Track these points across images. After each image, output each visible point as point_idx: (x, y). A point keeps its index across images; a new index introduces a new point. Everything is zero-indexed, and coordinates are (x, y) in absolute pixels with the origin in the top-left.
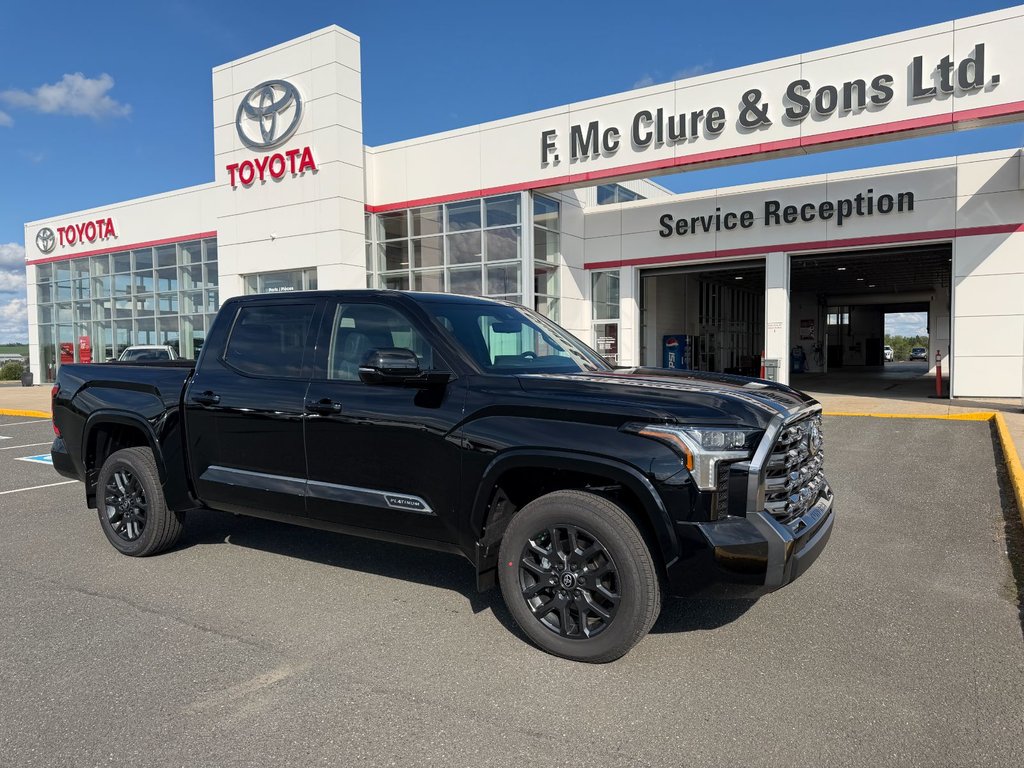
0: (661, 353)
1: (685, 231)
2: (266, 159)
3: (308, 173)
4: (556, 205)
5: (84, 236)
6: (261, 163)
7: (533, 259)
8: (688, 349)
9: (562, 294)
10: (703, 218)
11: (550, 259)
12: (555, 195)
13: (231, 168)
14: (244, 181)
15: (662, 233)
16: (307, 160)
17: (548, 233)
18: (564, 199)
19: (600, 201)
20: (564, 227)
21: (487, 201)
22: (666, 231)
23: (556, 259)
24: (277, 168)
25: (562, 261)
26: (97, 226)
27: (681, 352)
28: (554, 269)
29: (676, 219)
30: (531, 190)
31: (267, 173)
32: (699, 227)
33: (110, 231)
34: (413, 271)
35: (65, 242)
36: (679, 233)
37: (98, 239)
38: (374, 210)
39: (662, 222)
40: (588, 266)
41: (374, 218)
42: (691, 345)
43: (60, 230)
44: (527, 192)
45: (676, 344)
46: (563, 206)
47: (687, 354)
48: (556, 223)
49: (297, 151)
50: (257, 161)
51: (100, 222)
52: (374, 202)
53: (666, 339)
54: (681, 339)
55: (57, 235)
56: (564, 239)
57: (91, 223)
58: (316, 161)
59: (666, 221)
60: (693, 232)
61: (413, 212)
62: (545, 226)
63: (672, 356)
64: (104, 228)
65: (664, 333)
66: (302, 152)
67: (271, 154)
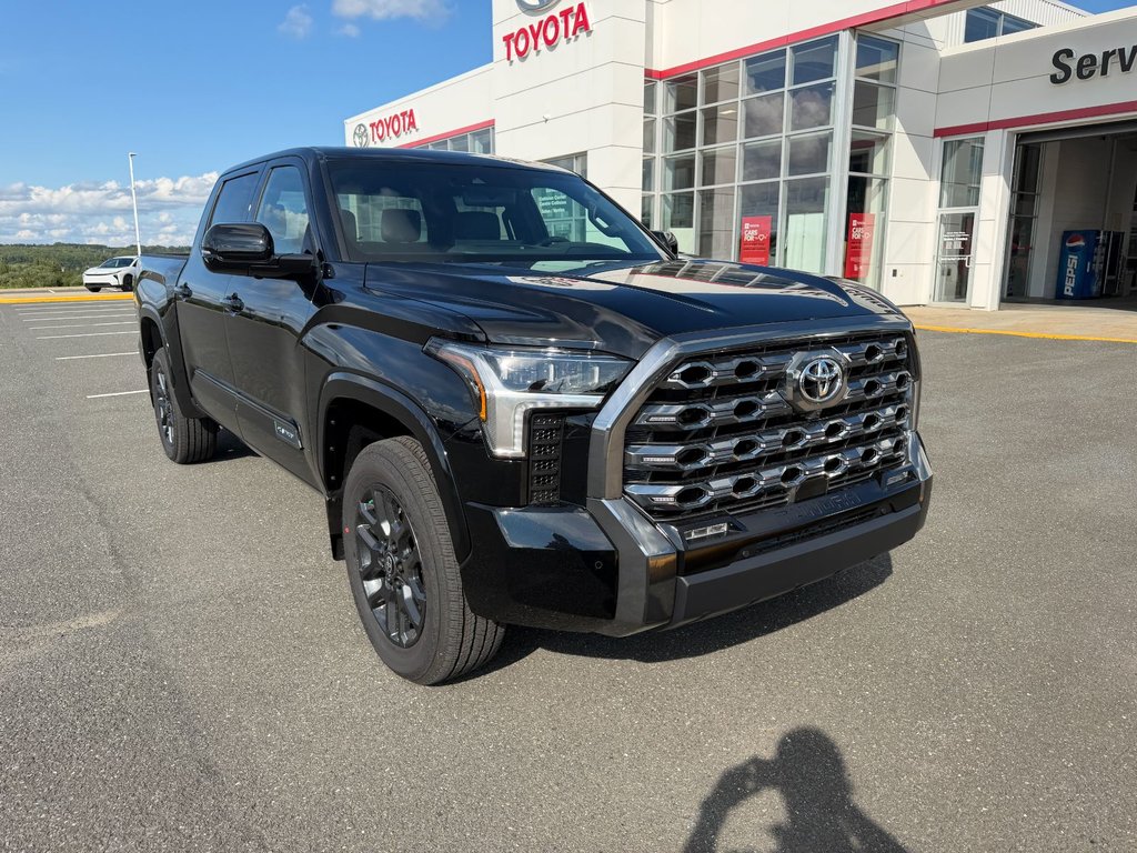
0: (1056, 254)
1: (1092, 73)
2: (541, 23)
3: (582, 35)
4: (894, 48)
5: (391, 130)
6: (536, 28)
7: (850, 125)
8: (1100, 250)
9: (894, 172)
10: (1122, 51)
11: (881, 125)
12: (890, 33)
13: (507, 39)
14: (520, 54)
15: (1054, 79)
16: (581, 19)
17: (880, 89)
18: (908, 38)
19: (969, 37)
20: (904, 78)
21: (795, 50)
22: (1061, 74)
23: (889, 124)
24: (551, 34)
25: (898, 126)
26: (401, 118)
27: (1087, 255)
28: (885, 138)
29: (1078, 55)
30: (853, 29)
31: (541, 40)
32: (1114, 65)
33: (412, 124)
34: (701, 151)
35: (376, 137)
36: (1080, 76)
37: (403, 133)
38: (661, 75)
39: (1056, 61)
40: (939, 133)
41: (660, 87)
42: (1106, 245)
43: (372, 125)
44: (848, 32)
45: (1082, 243)
46: (905, 49)
47: (1098, 259)
48: (893, 74)
49: (571, 10)
50: (531, 27)
51: (404, 114)
52: (661, 65)
53: (1067, 236)
54: (1090, 236)
55: (369, 130)
56: (903, 96)
57: (396, 116)
58: (590, 22)
59: (1063, 59)
60: (1104, 72)
61: (706, 73)
62: (877, 79)
63: (1073, 261)
64: (407, 119)
65: (1065, 227)
66: (575, 10)
67: (544, 17)
